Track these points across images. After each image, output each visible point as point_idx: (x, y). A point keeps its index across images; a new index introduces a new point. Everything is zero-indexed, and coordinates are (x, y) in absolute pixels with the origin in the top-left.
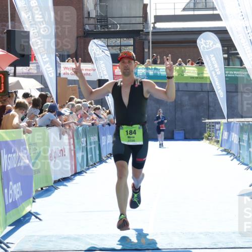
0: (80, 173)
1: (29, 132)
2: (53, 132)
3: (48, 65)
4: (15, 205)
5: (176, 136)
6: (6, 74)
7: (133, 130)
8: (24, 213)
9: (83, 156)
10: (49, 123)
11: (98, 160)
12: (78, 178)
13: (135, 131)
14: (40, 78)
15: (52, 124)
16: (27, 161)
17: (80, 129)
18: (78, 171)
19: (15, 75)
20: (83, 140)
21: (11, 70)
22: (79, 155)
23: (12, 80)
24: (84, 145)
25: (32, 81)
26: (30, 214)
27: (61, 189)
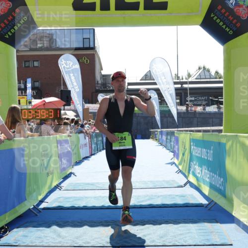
0: (94, 154)
1: (70, 136)
2: (81, 136)
3: (79, 105)
4: (64, 169)
5: (137, 137)
6: (60, 110)
7: (123, 136)
8: (68, 173)
9: (95, 147)
10: (79, 132)
11: (102, 148)
12: (93, 157)
13: (125, 137)
14: (75, 111)
15: (81, 132)
16: (69, 149)
17: (94, 134)
18: (93, 153)
19: (64, 110)
20: (95, 139)
21: (62, 108)
22: (93, 146)
23: (62, 112)
24: (96, 141)
25: (71, 112)
26: (71, 173)
27: (86, 162)
